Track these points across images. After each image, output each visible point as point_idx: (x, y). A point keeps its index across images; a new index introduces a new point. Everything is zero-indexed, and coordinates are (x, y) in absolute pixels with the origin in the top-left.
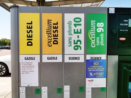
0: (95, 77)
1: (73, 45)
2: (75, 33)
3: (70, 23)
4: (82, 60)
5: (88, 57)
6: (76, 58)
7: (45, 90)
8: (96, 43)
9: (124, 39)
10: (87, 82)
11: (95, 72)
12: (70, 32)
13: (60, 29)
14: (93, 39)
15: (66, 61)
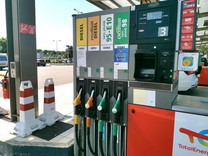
0: (120, 61)
1: (106, 38)
2: (107, 29)
3: (104, 22)
4: (112, 49)
5: (116, 47)
6: (108, 48)
7: (89, 69)
8: (121, 36)
9: (143, 31)
10: (115, 65)
11: (121, 58)
12: (104, 28)
13: (98, 28)
14: (119, 33)
15: (101, 50)
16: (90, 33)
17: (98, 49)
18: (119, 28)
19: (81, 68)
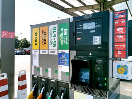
0: (63, 64)
1: (52, 44)
2: (53, 37)
3: (51, 31)
4: (56, 54)
5: (60, 51)
6: (54, 52)
7: (41, 69)
8: (63, 42)
9: (80, 39)
10: (59, 67)
11: (63, 61)
12: (51, 36)
13: (47, 35)
14: (62, 40)
15: (49, 54)
16: (41, 39)
17: (46, 53)
18: (61, 36)
19: (35, 67)
